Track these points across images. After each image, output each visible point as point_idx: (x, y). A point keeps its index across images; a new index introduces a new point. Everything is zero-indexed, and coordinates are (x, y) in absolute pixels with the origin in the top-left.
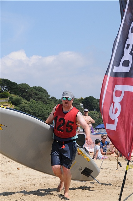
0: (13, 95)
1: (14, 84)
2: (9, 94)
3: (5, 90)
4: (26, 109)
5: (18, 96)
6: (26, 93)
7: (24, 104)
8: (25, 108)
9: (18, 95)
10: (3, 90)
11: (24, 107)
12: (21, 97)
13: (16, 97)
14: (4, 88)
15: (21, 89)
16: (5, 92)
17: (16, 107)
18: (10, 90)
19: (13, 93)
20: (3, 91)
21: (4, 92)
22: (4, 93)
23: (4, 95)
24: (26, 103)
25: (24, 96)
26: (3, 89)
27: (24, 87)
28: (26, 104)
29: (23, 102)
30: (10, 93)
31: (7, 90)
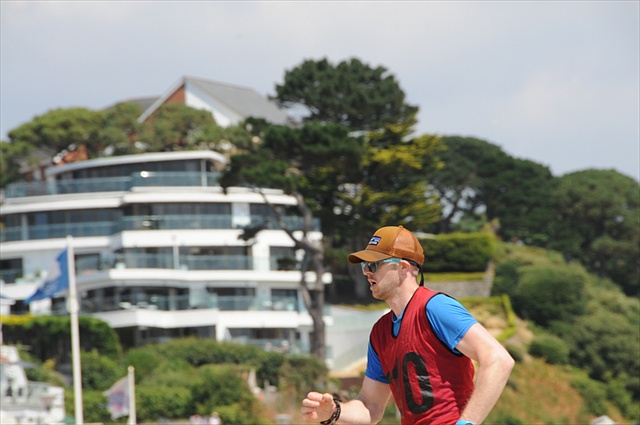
0: (519, 251)
1: (531, 172)
2: (497, 246)
3: (469, 213)
4: (616, 350)
5: (559, 257)
6: (617, 238)
7: (602, 313)
8: (610, 341)
9: (558, 249)
10: (451, 215)
11: (600, 334)
12: (577, 269)
13: (540, 263)
14: (462, 204)
15: (578, 206)
16: (465, 225)
17: (543, 338)
18: (501, 215)
19: (523, 239)
20: (456, 219)
21: (457, 228)
22: (459, 236)
23: (456, 253)
24: (618, 310)
25: (604, 256)
26: (456, 209)
27: (602, 194)
28: (619, 318)
29: (593, 304)
30: (503, 235)
31: (478, 218)
